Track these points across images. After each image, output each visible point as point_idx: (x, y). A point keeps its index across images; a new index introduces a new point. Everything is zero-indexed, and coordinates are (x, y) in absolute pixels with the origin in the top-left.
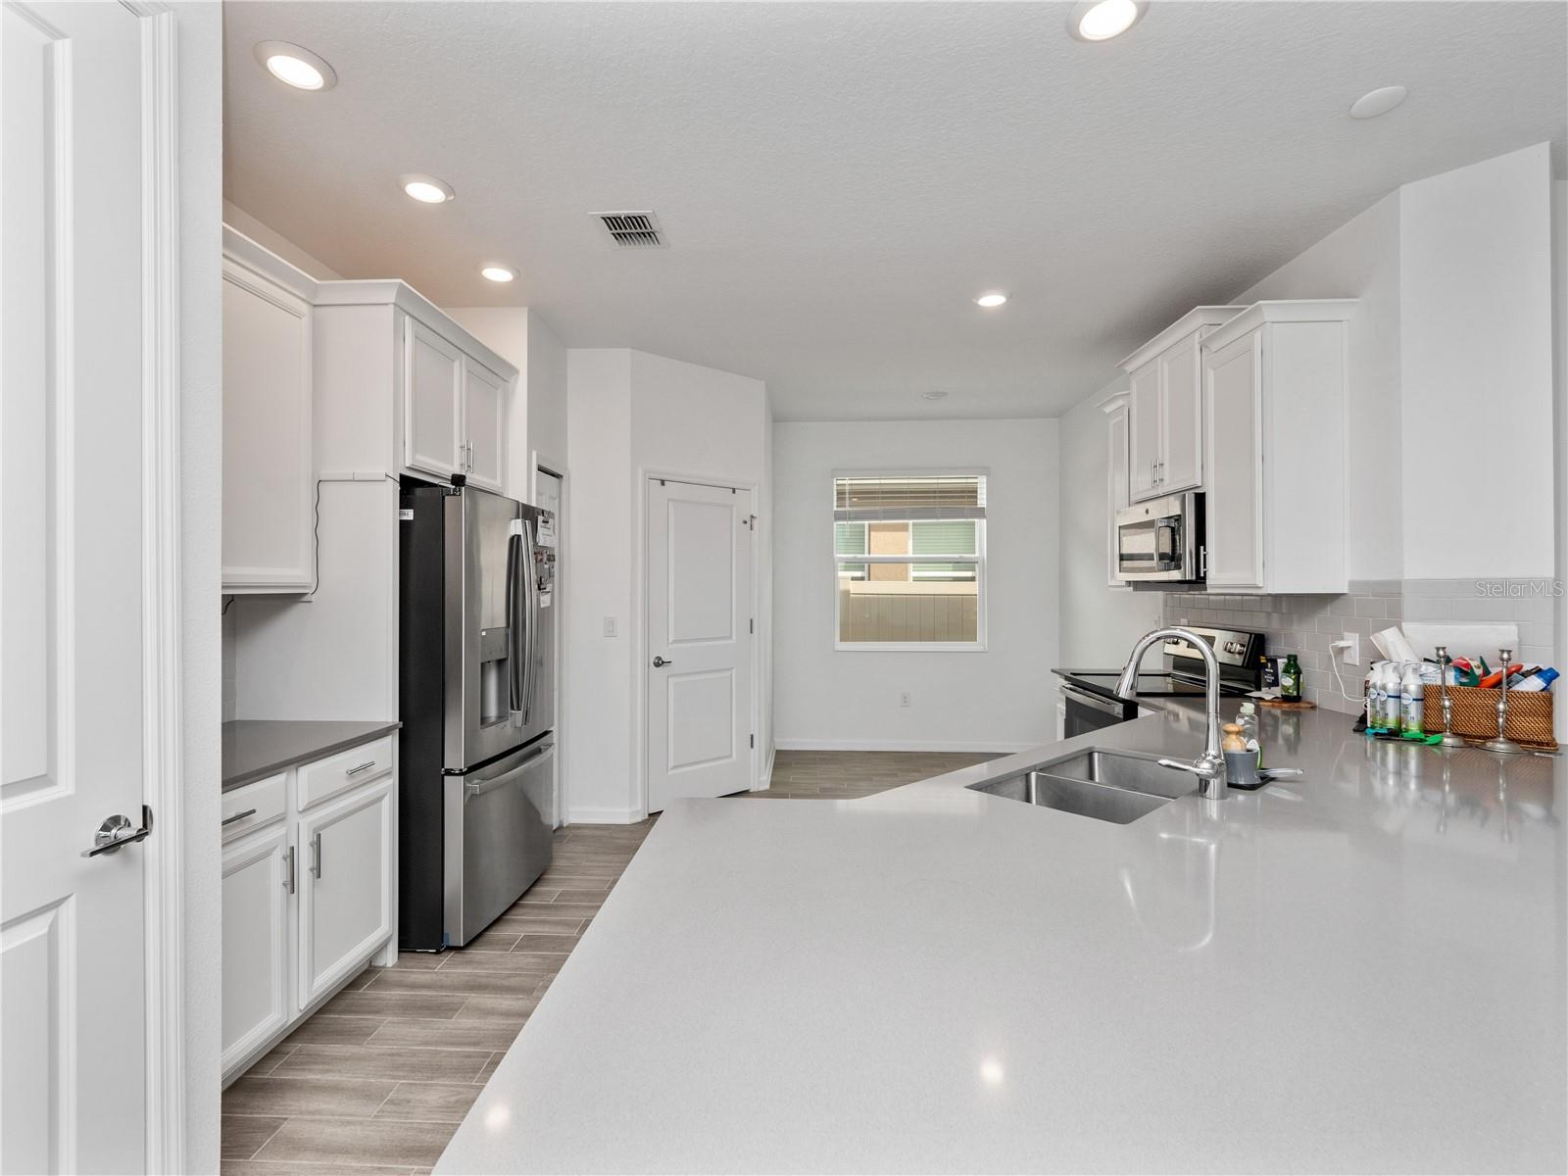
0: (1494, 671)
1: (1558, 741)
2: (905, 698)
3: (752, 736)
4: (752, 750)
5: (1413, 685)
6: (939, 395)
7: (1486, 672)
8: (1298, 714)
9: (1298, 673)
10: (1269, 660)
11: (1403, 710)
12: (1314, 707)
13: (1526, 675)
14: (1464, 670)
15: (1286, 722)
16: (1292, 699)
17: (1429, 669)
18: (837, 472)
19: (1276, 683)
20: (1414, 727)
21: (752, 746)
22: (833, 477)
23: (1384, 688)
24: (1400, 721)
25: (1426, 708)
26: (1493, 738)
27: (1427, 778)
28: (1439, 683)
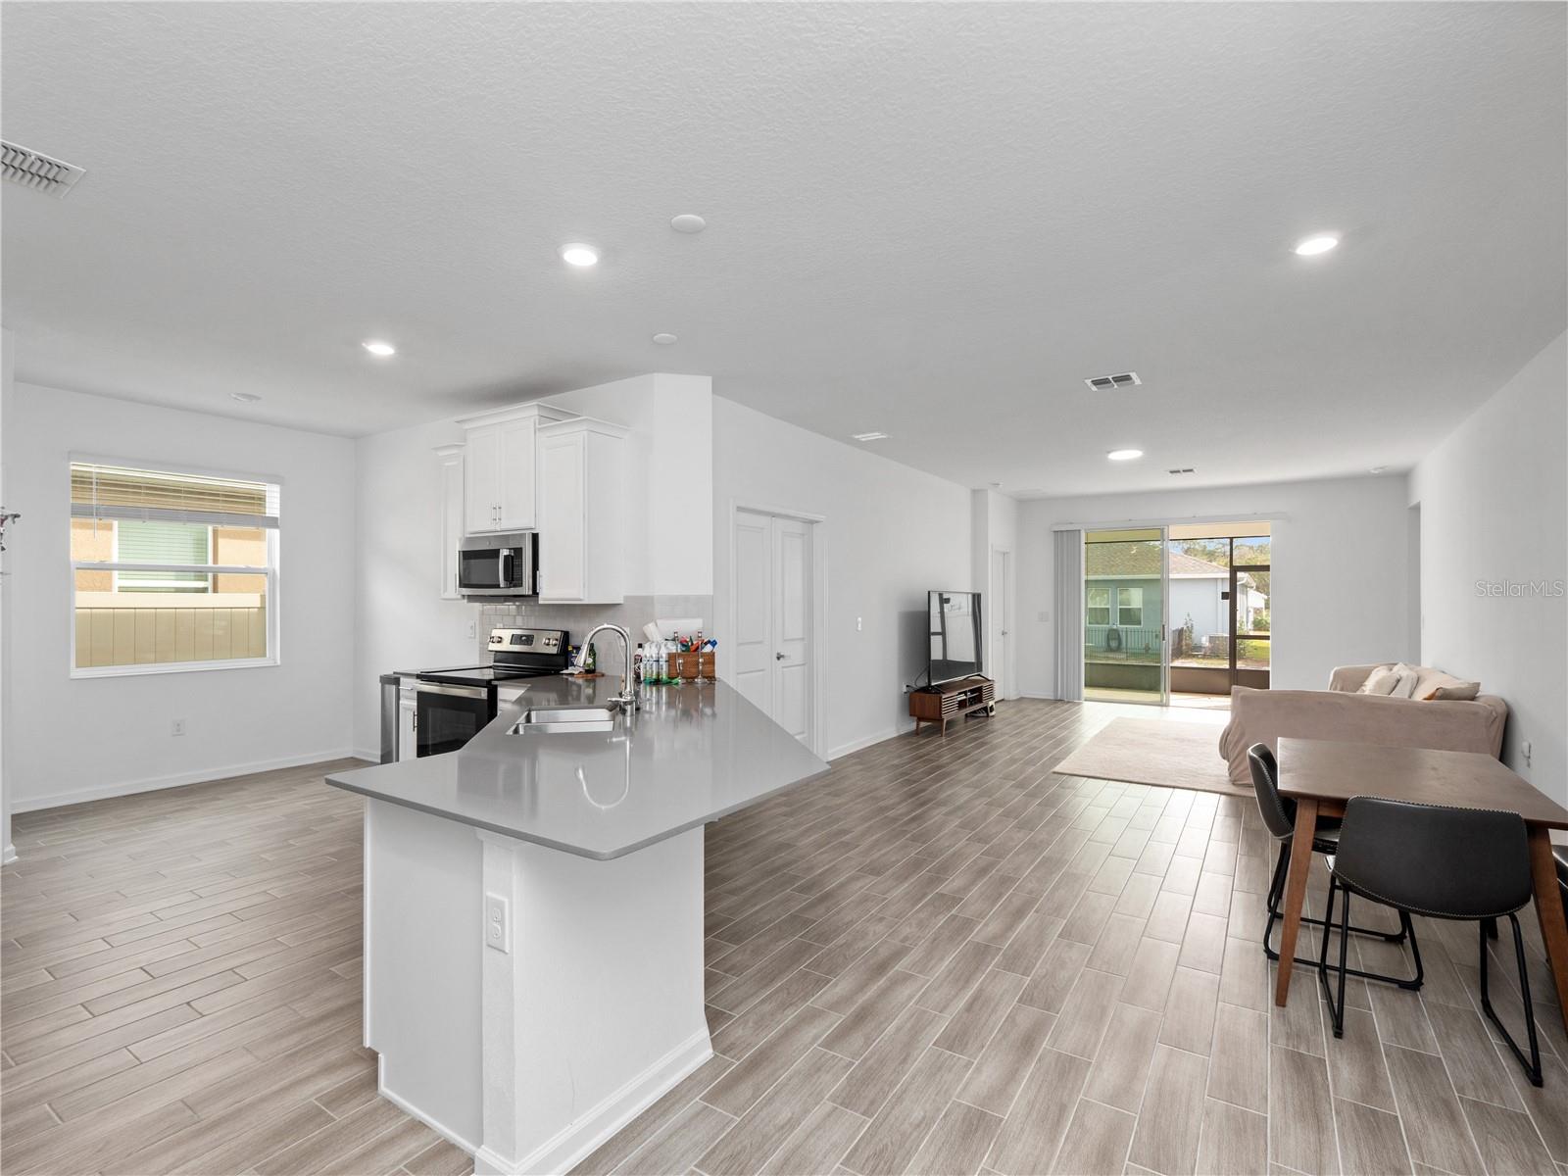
0: (695, 642)
1: (716, 676)
2: (178, 725)
5: (664, 654)
7: (692, 644)
8: (594, 681)
9: (595, 655)
10: (574, 648)
11: (659, 667)
12: (603, 675)
13: (706, 644)
14: (684, 644)
15: (588, 687)
16: (590, 672)
17: (670, 644)
18: (72, 454)
20: (664, 677)
22: (69, 459)
23: (652, 657)
24: (658, 674)
25: (669, 665)
26: (696, 677)
27: (670, 704)
28: (674, 651)
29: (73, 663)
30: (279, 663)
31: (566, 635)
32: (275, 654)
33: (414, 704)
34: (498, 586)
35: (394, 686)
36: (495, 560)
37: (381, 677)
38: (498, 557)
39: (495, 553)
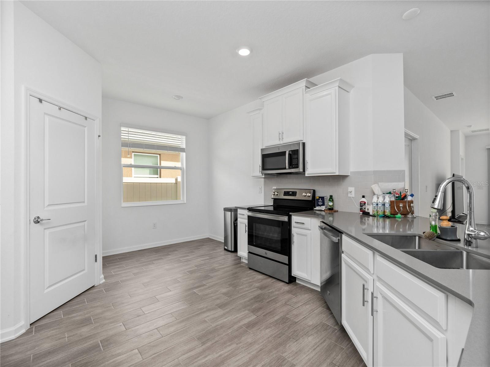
2: (155, 224)
3: (96, 256)
4: (96, 263)
6: (179, 97)
7: (401, 196)
8: (333, 214)
9: (333, 201)
10: (320, 198)
13: (408, 195)
16: (330, 209)
19: (323, 205)
21: (96, 261)
29: (122, 201)
30: (185, 202)
31: (314, 191)
32: (183, 198)
33: (246, 221)
34: (285, 169)
35: (230, 212)
36: (284, 156)
37: (224, 208)
38: (285, 155)
39: (284, 153)
